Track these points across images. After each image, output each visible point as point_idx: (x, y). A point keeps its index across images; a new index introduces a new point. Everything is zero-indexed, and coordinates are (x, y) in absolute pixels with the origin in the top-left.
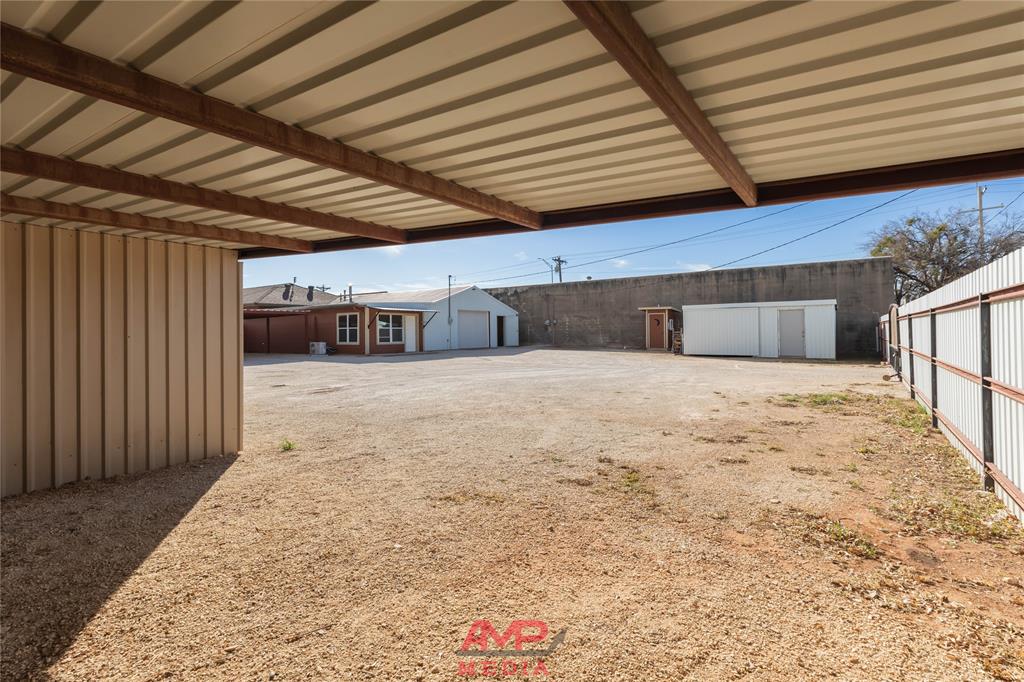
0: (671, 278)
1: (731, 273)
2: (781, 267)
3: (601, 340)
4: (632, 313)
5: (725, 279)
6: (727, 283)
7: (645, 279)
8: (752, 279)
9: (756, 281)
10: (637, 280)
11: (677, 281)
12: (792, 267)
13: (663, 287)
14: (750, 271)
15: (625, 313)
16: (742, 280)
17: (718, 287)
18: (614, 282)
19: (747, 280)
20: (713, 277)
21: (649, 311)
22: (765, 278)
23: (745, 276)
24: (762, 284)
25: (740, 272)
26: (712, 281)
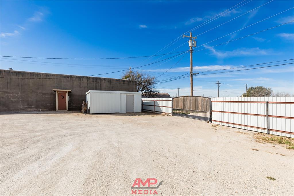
0: (66, 77)
1: (93, 78)
2: (110, 79)
3: (21, 106)
4: (44, 92)
5: (91, 81)
6: (91, 82)
7: (52, 75)
8: (100, 82)
9: (102, 83)
10: (47, 75)
11: (70, 79)
12: (113, 80)
13: (62, 80)
14: (100, 79)
15: (39, 91)
16: (97, 82)
17: (88, 83)
18: (32, 74)
19: (99, 82)
20: (86, 79)
21: (58, 91)
22: (105, 82)
23: (98, 81)
24: (104, 84)
25: (96, 79)
26: (85, 81)
